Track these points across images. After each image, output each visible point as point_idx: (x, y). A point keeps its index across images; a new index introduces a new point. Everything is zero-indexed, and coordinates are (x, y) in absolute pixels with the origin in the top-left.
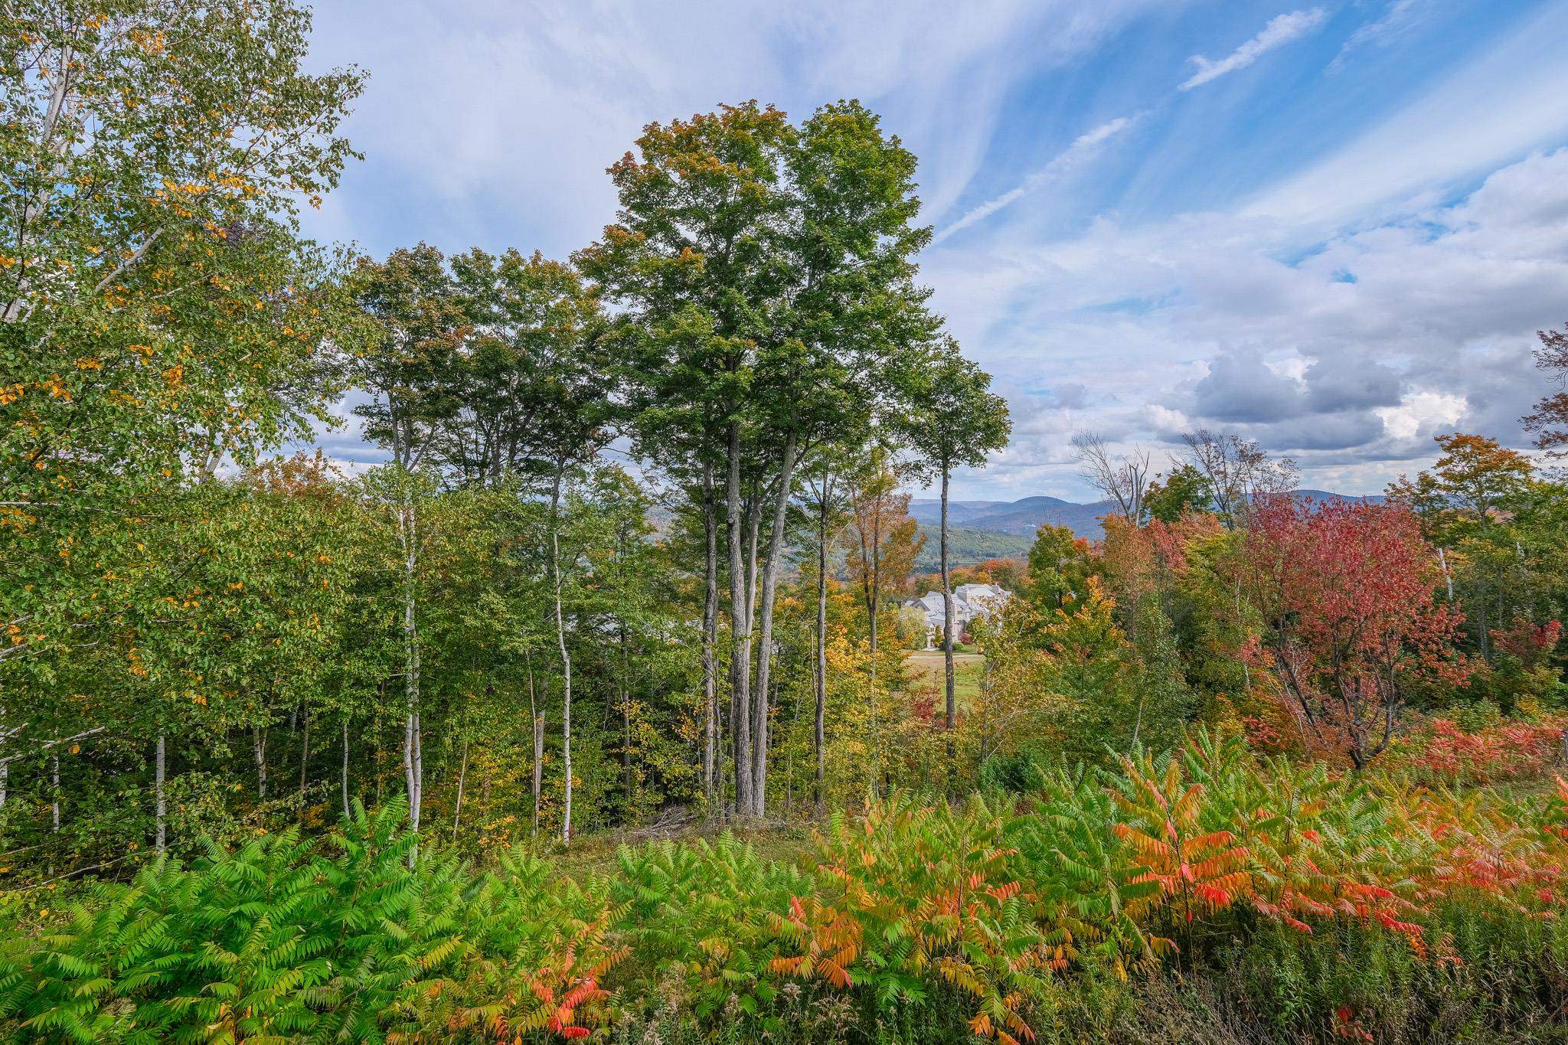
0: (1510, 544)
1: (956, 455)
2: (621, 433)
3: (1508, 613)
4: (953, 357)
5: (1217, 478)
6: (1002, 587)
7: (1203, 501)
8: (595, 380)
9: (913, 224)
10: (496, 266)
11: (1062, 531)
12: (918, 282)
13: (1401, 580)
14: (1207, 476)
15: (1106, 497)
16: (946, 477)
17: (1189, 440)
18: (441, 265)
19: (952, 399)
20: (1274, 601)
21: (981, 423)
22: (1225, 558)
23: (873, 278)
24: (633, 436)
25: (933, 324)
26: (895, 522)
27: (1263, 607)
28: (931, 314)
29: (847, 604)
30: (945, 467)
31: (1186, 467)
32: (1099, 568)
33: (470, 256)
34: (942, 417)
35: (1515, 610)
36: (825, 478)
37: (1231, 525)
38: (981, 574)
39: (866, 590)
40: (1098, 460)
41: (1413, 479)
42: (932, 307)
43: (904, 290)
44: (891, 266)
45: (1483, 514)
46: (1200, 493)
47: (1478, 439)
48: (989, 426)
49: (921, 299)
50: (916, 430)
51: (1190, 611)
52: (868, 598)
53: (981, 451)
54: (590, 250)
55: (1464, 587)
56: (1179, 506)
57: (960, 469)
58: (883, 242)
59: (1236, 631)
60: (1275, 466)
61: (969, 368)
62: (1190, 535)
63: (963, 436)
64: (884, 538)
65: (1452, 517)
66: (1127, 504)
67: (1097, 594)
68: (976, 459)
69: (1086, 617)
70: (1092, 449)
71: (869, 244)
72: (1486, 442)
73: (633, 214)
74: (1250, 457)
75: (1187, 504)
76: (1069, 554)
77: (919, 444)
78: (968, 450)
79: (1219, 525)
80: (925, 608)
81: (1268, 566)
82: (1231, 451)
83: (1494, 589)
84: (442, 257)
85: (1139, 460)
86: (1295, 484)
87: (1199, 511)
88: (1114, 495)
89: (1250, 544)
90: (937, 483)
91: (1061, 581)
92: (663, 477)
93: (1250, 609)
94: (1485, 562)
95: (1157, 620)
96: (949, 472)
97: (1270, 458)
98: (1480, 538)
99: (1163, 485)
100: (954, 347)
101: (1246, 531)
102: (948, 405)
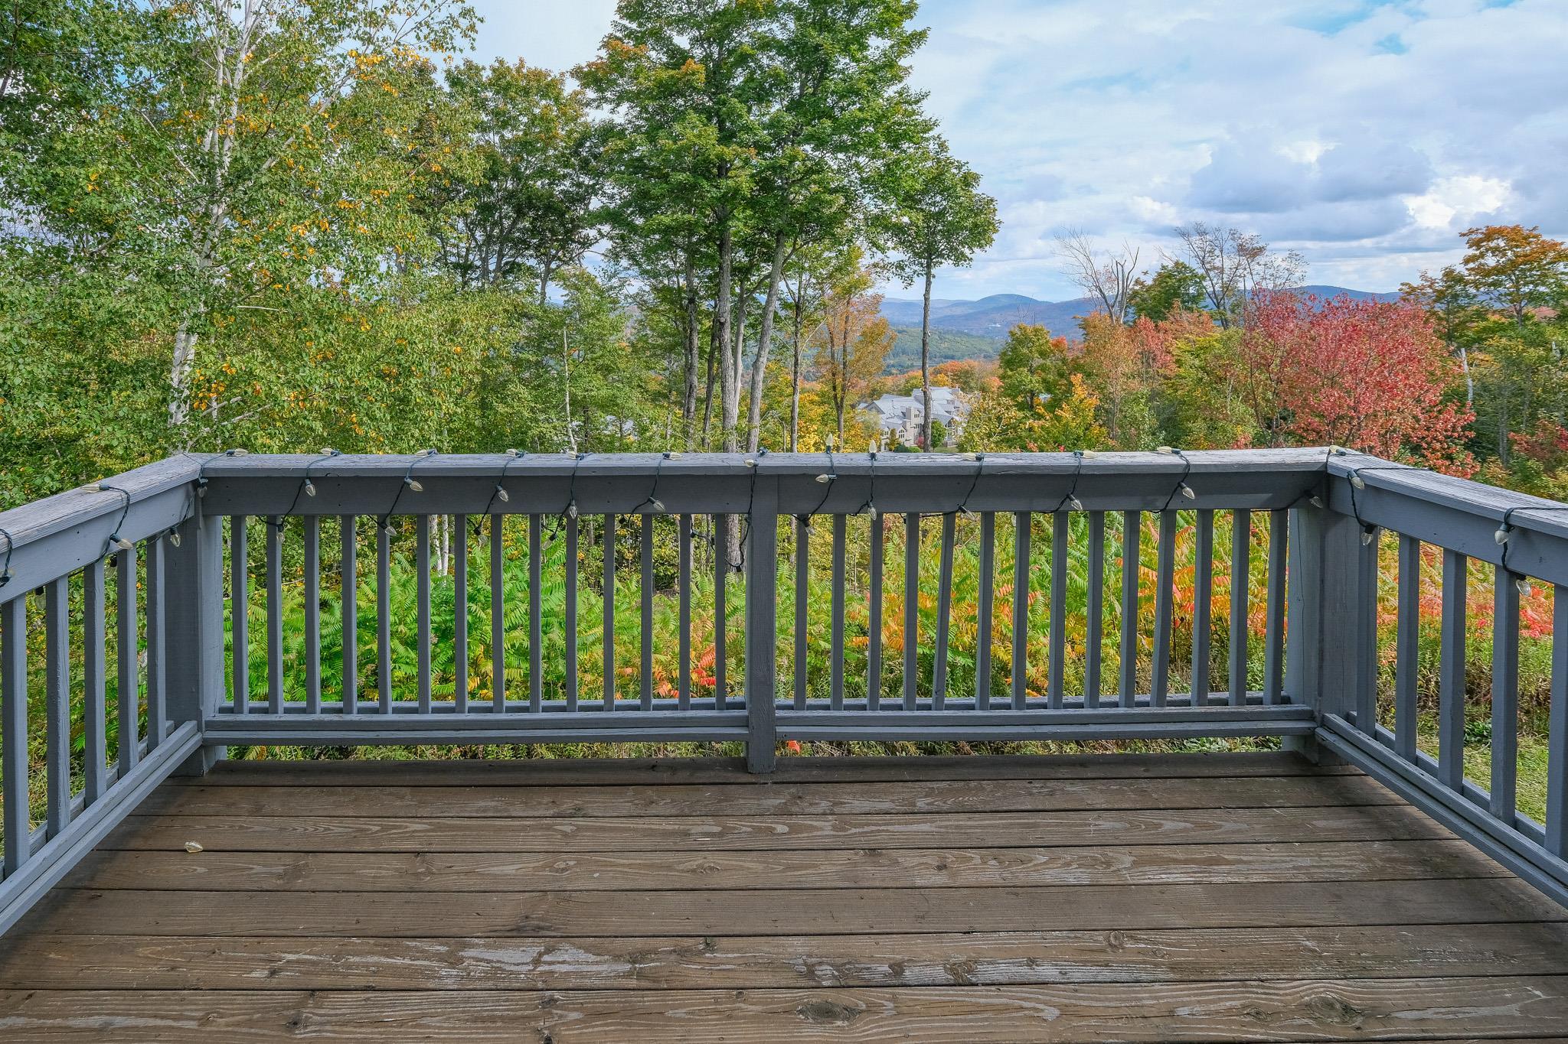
0: (1545, 344)
1: (941, 256)
2: (602, 236)
3: (1533, 416)
4: (942, 156)
5: (1212, 274)
6: (963, 389)
7: (1195, 299)
8: (579, 185)
9: (909, 26)
10: (487, 74)
11: (1036, 331)
12: (913, 84)
13: (1407, 378)
14: (1201, 272)
15: (1088, 295)
16: (929, 275)
17: (1183, 234)
18: (433, 76)
19: (938, 198)
20: (1268, 401)
21: (968, 223)
22: (1218, 357)
23: (870, 82)
24: (611, 238)
25: (927, 127)
26: (869, 320)
27: (1256, 406)
28: (926, 116)
29: (812, 402)
30: (929, 266)
31: (1177, 263)
32: (1077, 367)
33: (462, 68)
34: (929, 216)
35: (1541, 413)
36: (800, 277)
37: (1225, 324)
38: (940, 377)
39: (834, 388)
40: (1081, 257)
41: (1437, 274)
42: (928, 110)
43: (900, 94)
44: (888, 69)
45: (1519, 312)
46: (1192, 290)
47: (1516, 230)
48: (976, 225)
49: (917, 102)
50: (899, 230)
51: (1175, 413)
52: (835, 397)
53: (967, 251)
54: (593, 64)
55: (1485, 388)
56: (1169, 306)
57: (944, 269)
58: (877, 45)
59: (1225, 431)
60: (1279, 260)
61: (959, 168)
62: (1178, 334)
63: (948, 234)
64: (855, 336)
65: (1481, 315)
66: (1111, 302)
67: (1080, 392)
68: (959, 258)
69: (1066, 414)
70: (1074, 243)
71: (864, 47)
72: (1526, 233)
73: (626, 22)
74: (1251, 252)
75: (1177, 302)
76: (1043, 354)
77: (902, 243)
78: (952, 249)
79: (1213, 323)
80: (880, 411)
81: (1264, 364)
82: (1229, 245)
83: (1520, 392)
84: (435, 69)
85: (1127, 255)
86: (1302, 278)
87: (1191, 310)
88: (1097, 294)
89: (1246, 343)
90: (920, 282)
91: (1033, 381)
92: (635, 277)
93: (1241, 408)
94: (1513, 363)
95: (1143, 417)
96: (933, 271)
97: (1274, 251)
98: (1510, 338)
99: (1149, 282)
100: (943, 146)
101: (1242, 331)
102: (934, 204)
